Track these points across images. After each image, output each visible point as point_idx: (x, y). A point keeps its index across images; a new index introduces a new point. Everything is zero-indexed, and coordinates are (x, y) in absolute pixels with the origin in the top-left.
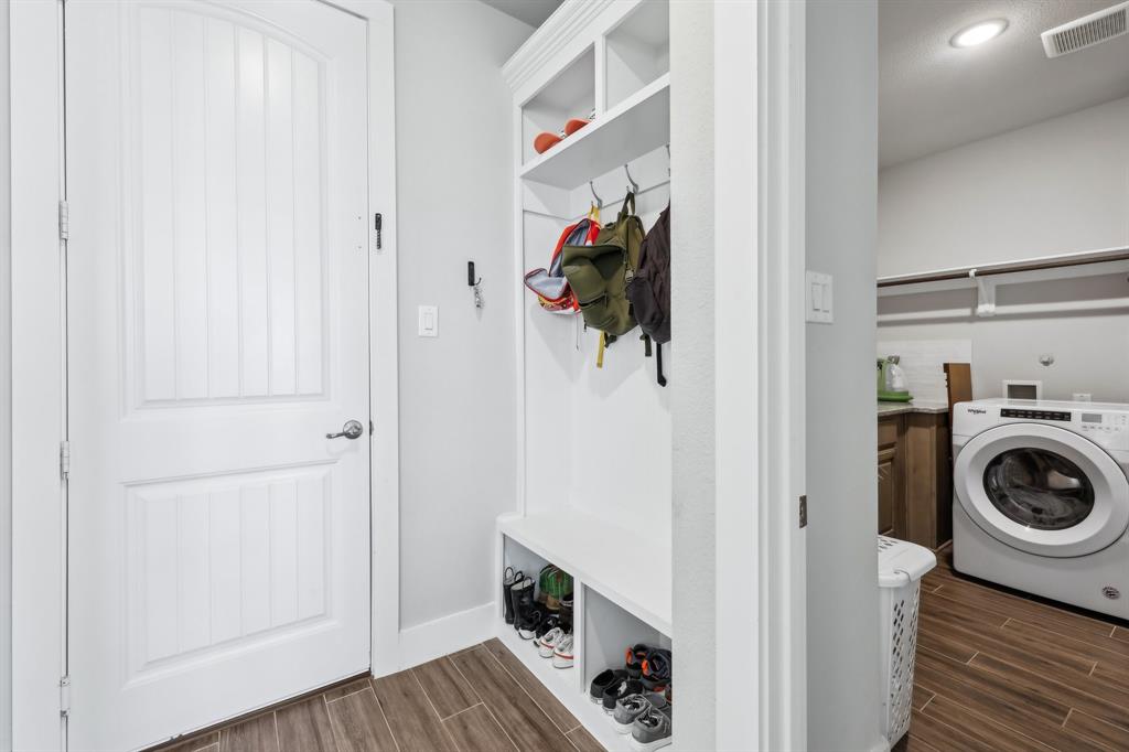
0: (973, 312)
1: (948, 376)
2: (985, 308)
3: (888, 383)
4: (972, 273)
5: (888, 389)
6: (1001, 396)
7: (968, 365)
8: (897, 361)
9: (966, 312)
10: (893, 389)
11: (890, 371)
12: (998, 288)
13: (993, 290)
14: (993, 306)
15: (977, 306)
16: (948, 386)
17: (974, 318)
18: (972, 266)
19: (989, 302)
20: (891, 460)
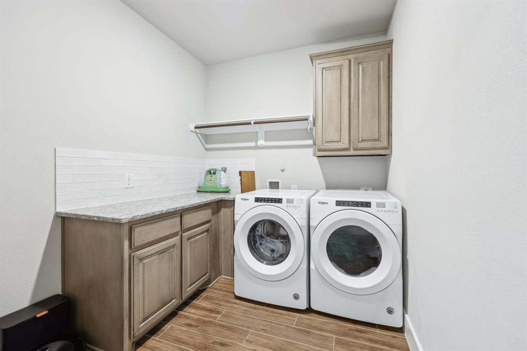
0: (256, 144)
1: (241, 178)
2: (261, 142)
3: (218, 182)
4: (252, 123)
5: (218, 186)
6: (266, 188)
7: (253, 172)
8: (225, 170)
9: (253, 144)
10: (221, 185)
11: (220, 175)
12: (266, 132)
13: (264, 132)
14: (263, 141)
15: (257, 141)
16: (241, 184)
17: (257, 148)
18: (253, 119)
19: (262, 140)
20: (207, 231)
